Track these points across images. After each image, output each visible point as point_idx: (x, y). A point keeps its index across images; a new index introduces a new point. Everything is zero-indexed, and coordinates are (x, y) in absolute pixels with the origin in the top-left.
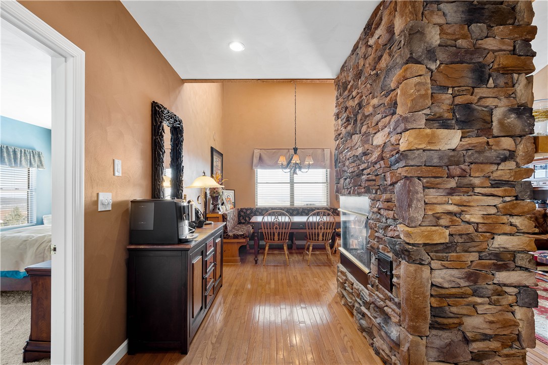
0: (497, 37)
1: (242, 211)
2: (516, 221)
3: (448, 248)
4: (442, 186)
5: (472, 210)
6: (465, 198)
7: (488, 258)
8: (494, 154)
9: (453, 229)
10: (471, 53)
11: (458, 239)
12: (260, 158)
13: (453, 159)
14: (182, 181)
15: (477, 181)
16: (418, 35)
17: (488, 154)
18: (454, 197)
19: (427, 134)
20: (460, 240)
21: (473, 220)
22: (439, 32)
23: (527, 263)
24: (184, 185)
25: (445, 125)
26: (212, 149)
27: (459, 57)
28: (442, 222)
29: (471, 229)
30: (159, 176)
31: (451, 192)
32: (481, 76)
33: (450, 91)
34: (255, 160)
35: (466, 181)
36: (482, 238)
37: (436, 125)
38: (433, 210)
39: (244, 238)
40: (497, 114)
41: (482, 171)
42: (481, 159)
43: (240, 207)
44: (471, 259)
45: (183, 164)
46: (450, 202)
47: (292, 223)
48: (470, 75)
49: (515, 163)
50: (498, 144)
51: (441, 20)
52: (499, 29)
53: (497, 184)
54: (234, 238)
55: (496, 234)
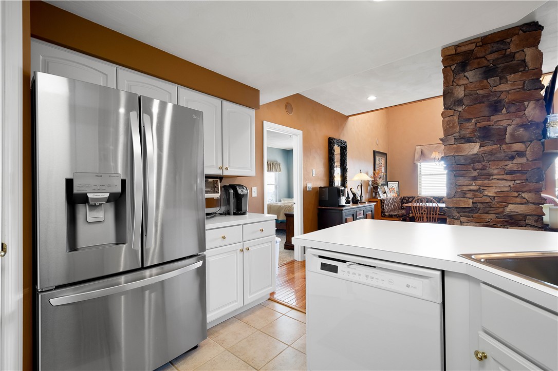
0: (509, 82)
1: (405, 199)
2: (525, 195)
3: (472, 210)
4: (467, 175)
5: (490, 189)
6: (486, 182)
7: (503, 218)
8: (503, 154)
9: (475, 200)
10: (488, 96)
11: (479, 206)
12: (422, 153)
13: (475, 159)
14: (346, 177)
15: (495, 172)
16: (449, 94)
17: (498, 155)
18: (478, 181)
19: (454, 148)
20: (482, 207)
21: (489, 194)
22: (463, 89)
23: (533, 222)
24: (348, 179)
25: (469, 141)
26: (374, 152)
27: (478, 100)
28: (468, 195)
29: (488, 200)
30: (332, 175)
31: (475, 178)
32: (496, 108)
33: (473, 121)
34: (417, 156)
35: (485, 172)
36: (498, 205)
37: (463, 141)
38: (461, 189)
39: (397, 217)
40: (509, 129)
41: (498, 165)
42: (493, 158)
43: (402, 195)
44: (490, 217)
45: (347, 167)
46: (474, 184)
47: (440, 208)
48: (487, 109)
49: (526, 159)
50: (509, 148)
51: (466, 82)
52: (511, 77)
53: (511, 173)
54: (389, 217)
55: (510, 203)
